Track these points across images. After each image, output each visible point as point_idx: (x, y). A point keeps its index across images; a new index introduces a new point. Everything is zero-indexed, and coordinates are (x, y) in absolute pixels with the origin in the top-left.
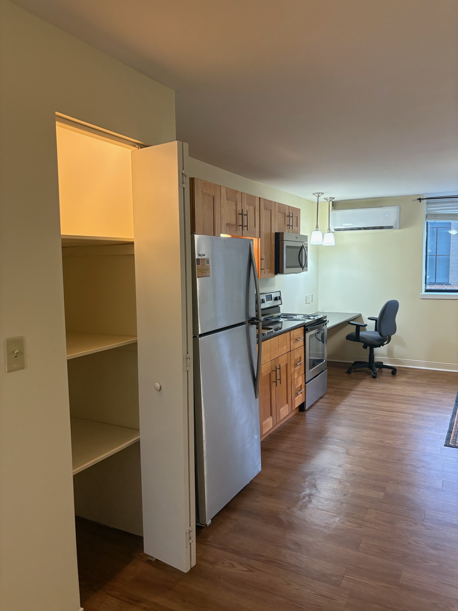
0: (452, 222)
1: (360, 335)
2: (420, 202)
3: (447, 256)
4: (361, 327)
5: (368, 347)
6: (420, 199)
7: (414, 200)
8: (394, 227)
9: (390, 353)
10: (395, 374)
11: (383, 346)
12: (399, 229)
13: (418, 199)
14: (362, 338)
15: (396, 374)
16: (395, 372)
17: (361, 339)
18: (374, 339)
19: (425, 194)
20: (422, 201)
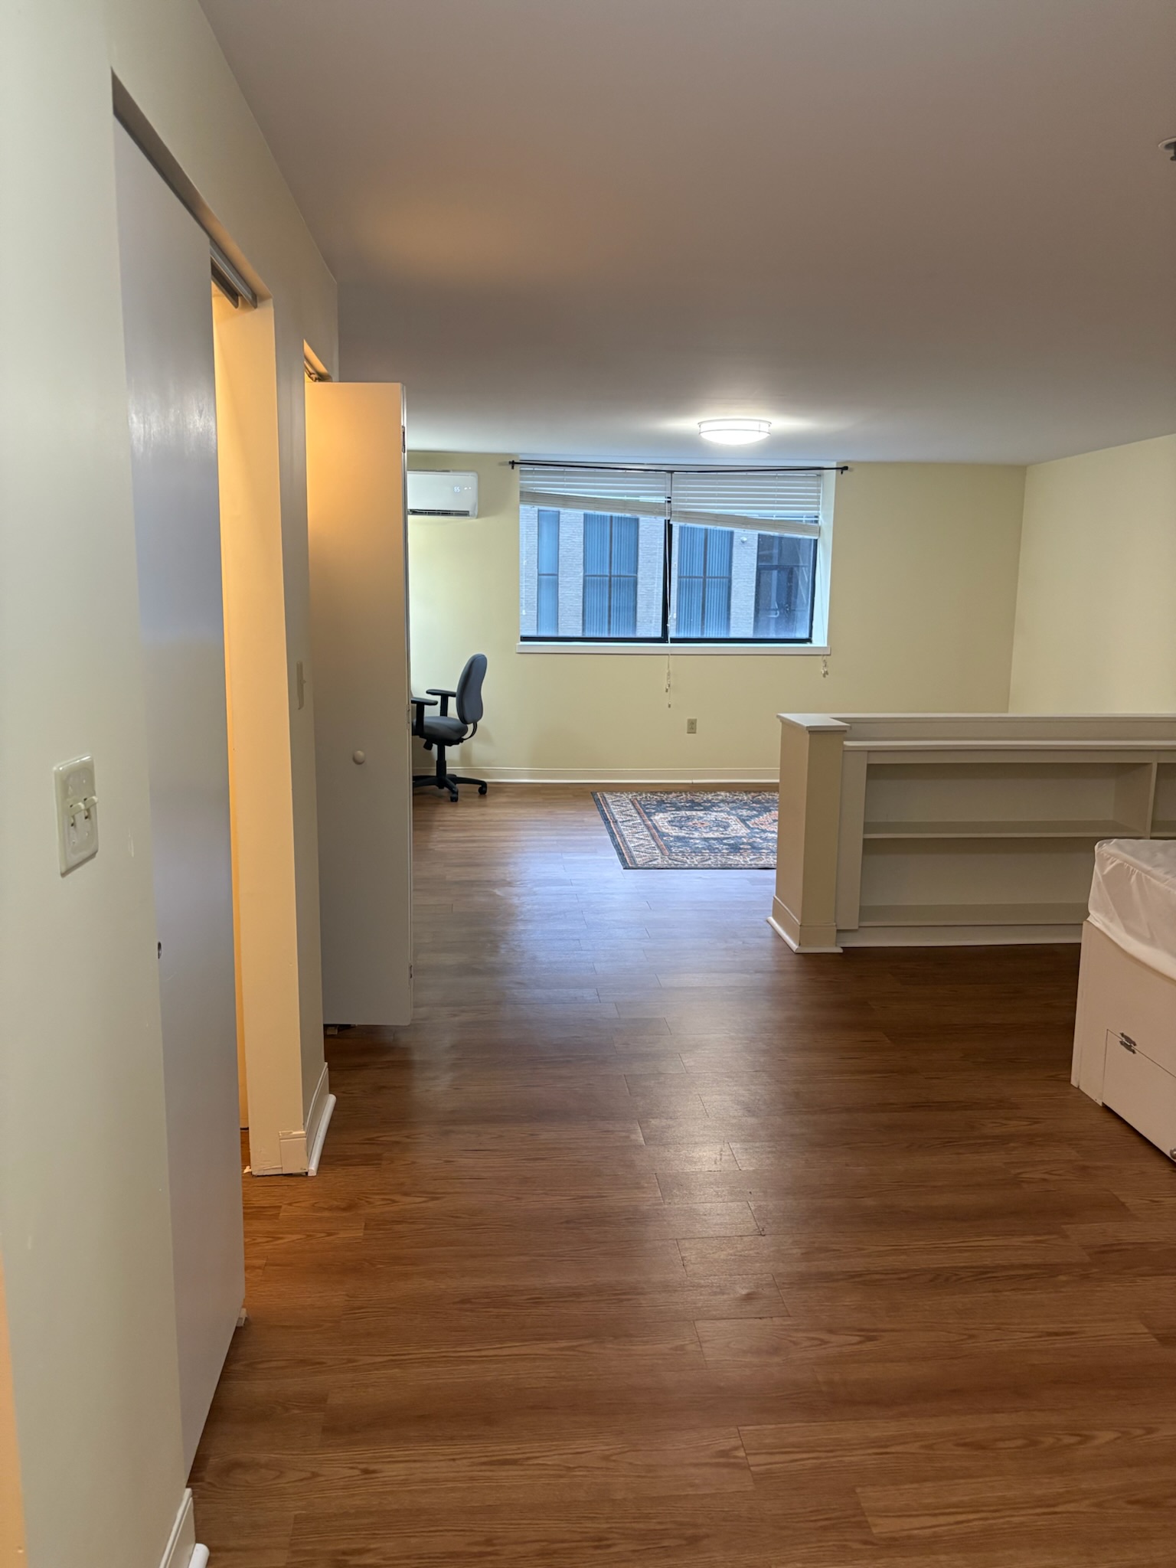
0: (562, 510)
1: (425, 724)
2: (513, 468)
3: (554, 577)
4: (426, 706)
5: (435, 747)
6: (513, 463)
7: (501, 464)
8: (470, 513)
9: (466, 758)
10: (485, 792)
11: (462, 742)
12: (478, 517)
13: (510, 462)
14: (430, 728)
15: (487, 794)
16: (484, 789)
17: (426, 731)
18: (450, 728)
19: (522, 454)
20: (516, 466)
